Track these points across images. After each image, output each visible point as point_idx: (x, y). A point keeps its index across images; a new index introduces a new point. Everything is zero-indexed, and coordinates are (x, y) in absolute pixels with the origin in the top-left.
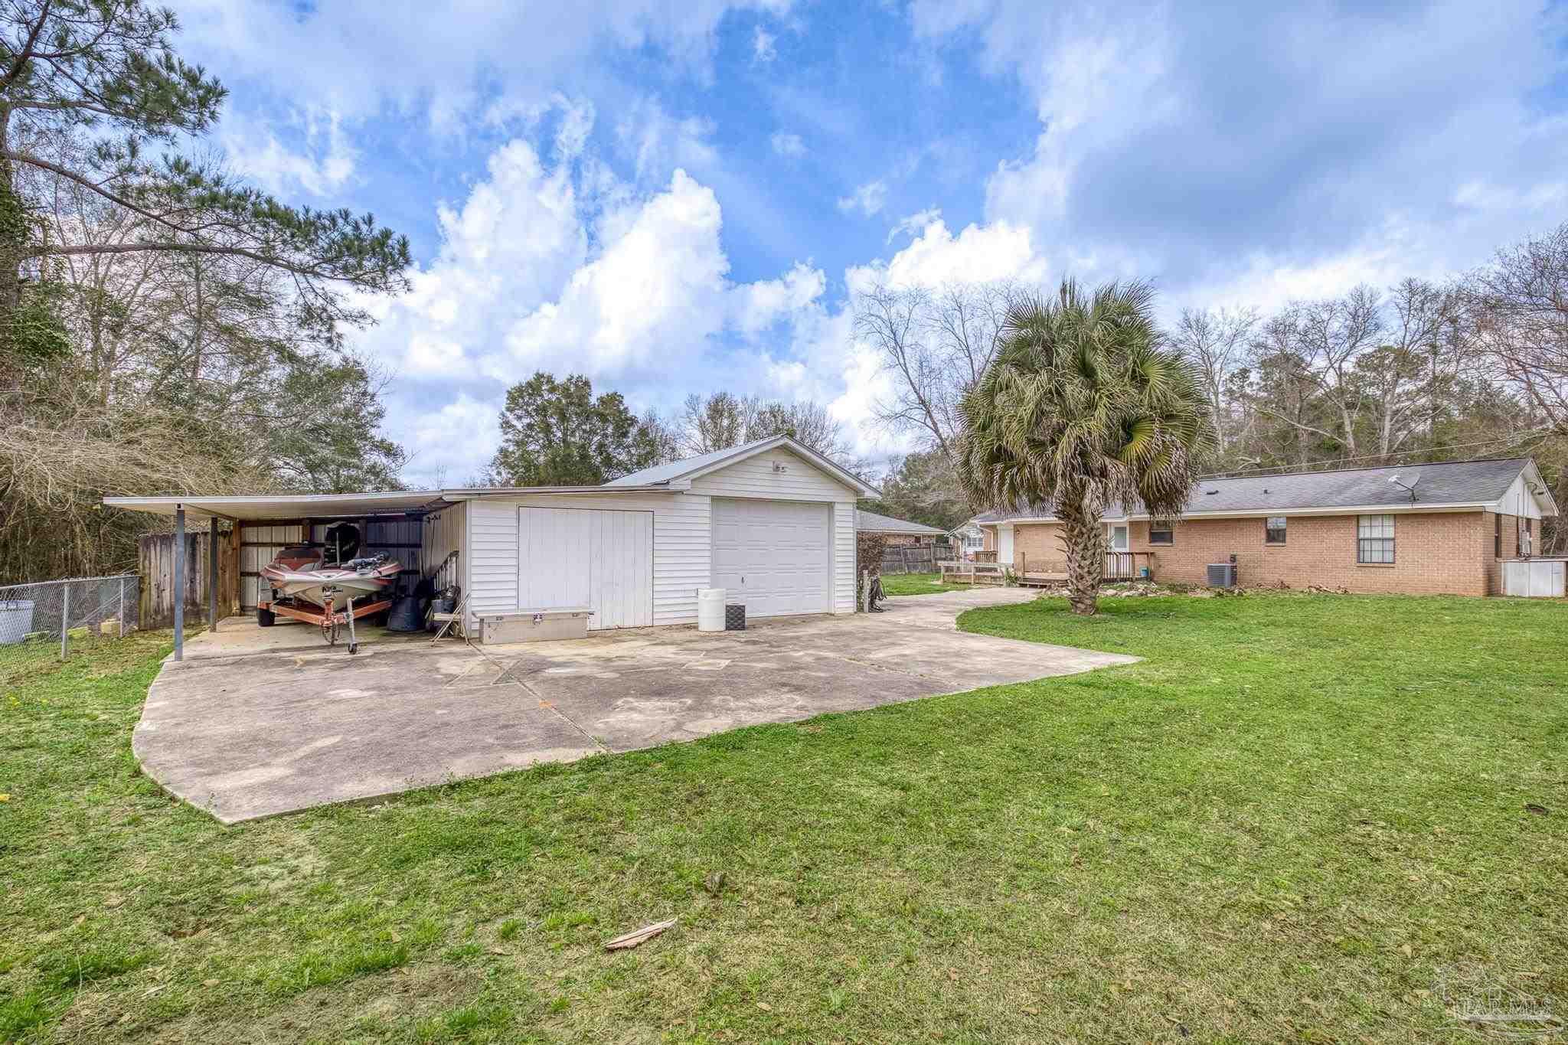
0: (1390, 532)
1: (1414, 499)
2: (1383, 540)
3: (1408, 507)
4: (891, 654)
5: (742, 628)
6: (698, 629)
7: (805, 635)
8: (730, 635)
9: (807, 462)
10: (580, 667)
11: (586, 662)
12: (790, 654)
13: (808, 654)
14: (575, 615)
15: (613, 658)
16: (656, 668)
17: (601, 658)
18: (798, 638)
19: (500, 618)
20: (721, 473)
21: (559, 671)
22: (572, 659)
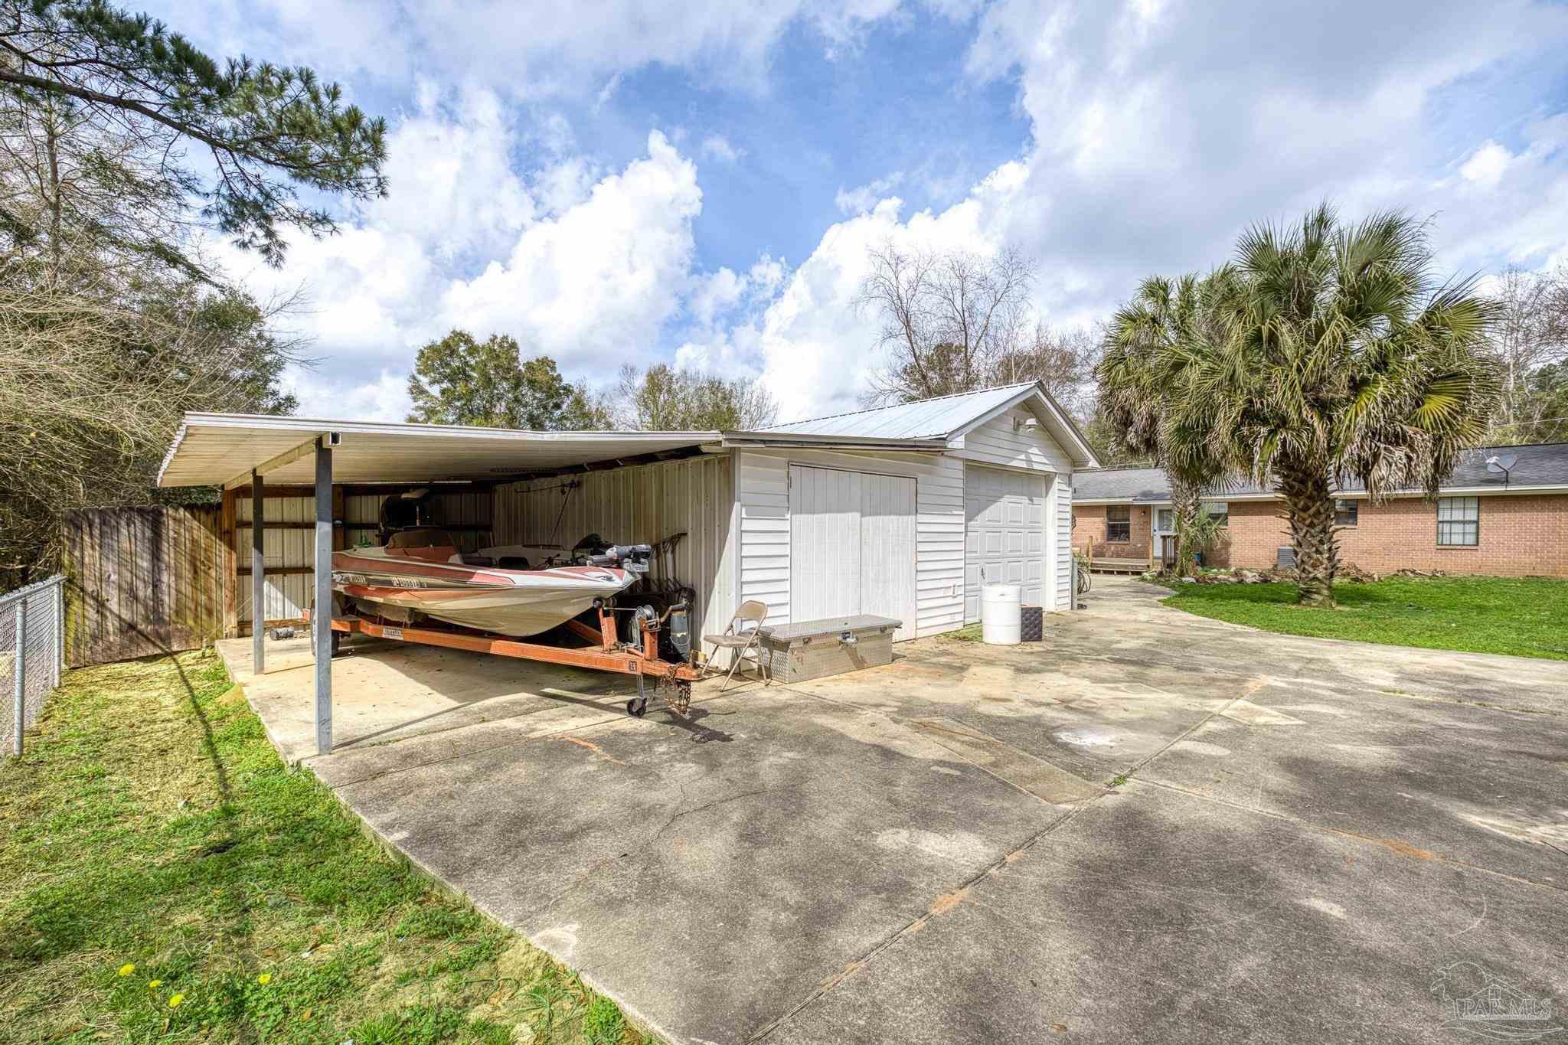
0: (1471, 515)
1: (1506, 482)
2: (1464, 522)
3: (1503, 489)
4: (1384, 678)
5: (1039, 638)
6: (981, 642)
7: (1149, 648)
8: (1028, 649)
9: (1039, 420)
10: (1088, 728)
11: (1054, 714)
12: (1266, 683)
13: (1289, 683)
14: (883, 629)
15: (1066, 704)
16: (1211, 726)
17: (1048, 705)
18: (1157, 653)
19: (807, 640)
20: (980, 428)
21: (1094, 740)
22: (1017, 711)
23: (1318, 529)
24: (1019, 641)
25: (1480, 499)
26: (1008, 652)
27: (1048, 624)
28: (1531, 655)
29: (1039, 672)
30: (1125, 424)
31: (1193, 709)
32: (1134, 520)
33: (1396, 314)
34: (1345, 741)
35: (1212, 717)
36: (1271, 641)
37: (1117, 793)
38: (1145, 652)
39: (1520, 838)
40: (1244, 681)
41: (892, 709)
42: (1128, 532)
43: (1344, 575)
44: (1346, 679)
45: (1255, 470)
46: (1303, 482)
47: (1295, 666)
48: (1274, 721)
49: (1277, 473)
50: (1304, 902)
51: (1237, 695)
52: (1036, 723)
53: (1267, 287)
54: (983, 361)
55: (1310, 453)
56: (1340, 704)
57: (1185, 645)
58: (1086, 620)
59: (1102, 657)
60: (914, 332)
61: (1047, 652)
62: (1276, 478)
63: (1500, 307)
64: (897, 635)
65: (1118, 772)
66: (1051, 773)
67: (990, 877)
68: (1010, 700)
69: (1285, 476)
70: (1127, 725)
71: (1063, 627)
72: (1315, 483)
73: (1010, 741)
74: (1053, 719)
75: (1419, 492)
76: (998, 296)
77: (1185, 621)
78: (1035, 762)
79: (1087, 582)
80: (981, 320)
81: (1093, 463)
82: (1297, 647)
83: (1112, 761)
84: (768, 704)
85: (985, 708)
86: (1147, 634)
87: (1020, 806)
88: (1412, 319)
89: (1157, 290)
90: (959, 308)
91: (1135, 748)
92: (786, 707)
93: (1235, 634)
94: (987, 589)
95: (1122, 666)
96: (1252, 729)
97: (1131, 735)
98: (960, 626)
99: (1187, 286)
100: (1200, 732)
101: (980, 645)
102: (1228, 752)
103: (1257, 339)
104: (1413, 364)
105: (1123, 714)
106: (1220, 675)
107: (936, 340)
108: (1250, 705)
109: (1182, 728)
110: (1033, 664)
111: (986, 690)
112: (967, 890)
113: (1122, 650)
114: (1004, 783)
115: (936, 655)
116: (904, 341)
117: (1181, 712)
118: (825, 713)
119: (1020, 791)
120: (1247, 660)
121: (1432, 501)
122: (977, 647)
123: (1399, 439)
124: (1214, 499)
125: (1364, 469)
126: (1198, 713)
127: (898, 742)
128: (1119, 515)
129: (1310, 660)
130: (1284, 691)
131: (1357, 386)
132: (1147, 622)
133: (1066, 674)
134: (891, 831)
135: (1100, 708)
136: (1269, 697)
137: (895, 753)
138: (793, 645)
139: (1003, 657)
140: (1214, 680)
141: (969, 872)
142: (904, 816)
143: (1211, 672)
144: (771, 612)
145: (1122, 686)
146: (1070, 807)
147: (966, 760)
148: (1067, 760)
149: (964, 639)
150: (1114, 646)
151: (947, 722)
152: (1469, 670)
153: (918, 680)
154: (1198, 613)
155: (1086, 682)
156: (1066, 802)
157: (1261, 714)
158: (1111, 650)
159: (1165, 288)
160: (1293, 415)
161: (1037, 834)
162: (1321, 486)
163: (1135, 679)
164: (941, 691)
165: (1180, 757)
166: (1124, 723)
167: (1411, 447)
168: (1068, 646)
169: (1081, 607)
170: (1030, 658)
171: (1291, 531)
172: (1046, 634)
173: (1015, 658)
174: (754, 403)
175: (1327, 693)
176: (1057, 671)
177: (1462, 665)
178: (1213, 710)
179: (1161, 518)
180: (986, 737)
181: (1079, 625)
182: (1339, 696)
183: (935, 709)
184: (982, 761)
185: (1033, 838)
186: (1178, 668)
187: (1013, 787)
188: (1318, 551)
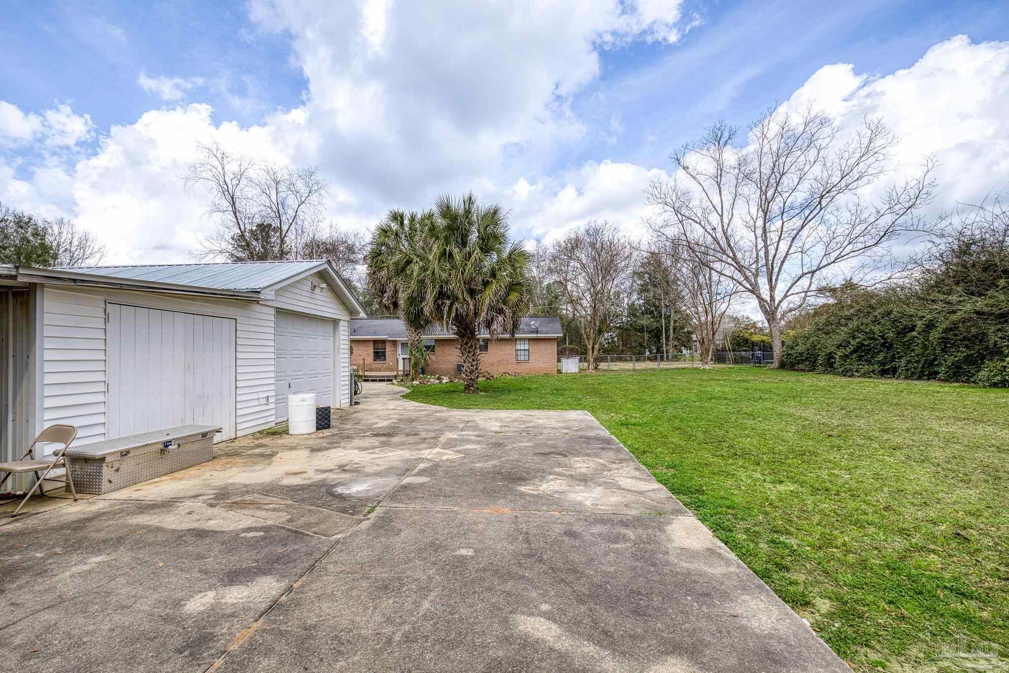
0: (527, 347)
1: (537, 332)
2: (524, 350)
3: (535, 335)
4: (495, 426)
5: (327, 426)
6: (288, 434)
7: (393, 425)
8: (321, 435)
9: (328, 285)
10: (355, 481)
11: (335, 476)
12: (448, 437)
13: (458, 435)
14: (204, 435)
15: (342, 468)
16: (422, 466)
17: (331, 470)
18: (398, 427)
19: (125, 454)
20: (286, 287)
21: (357, 489)
22: (310, 479)
23: (472, 354)
24: (315, 430)
25: (530, 340)
26: (306, 439)
27: (335, 417)
28: (544, 409)
29: (327, 449)
30: (382, 292)
31: (414, 457)
32: (389, 349)
33: (499, 252)
34: (479, 461)
35: (422, 460)
36: (451, 414)
37: (369, 519)
38: (390, 427)
39: (536, 493)
40: (439, 437)
41: (210, 497)
42: (385, 356)
43: (483, 377)
44: (482, 430)
45: (444, 322)
46: (465, 330)
47: (461, 426)
48: (451, 457)
49: (455, 325)
50: (458, 553)
51: (435, 446)
52: (322, 484)
53: (449, 228)
54: (292, 240)
55: (467, 315)
56: (478, 442)
57: (411, 421)
58: (359, 412)
59: (368, 434)
60: (239, 211)
61: (333, 435)
62: (454, 327)
63: (533, 255)
64: (217, 438)
65: (370, 505)
66: (330, 516)
67: (281, 604)
68: (305, 472)
69: (458, 327)
70: (378, 474)
71: (344, 417)
72: (470, 330)
73: (303, 500)
74: (333, 480)
75: (508, 336)
76: (303, 200)
77: (413, 407)
78: (319, 511)
79: (360, 388)
80: (291, 213)
81: (362, 315)
82: (464, 416)
83: (368, 499)
84: (73, 518)
85: (286, 482)
86: (392, 416)
87: (307, 545)
88: (505, 255)
89: (397, 217)
90: (274, 201)
91: (382, 488)
92: (98, 516)
93: (436, 412)
94: (291, 396)
95: (377, 438)
96: (440, 464)
97: (380, 480)
98: (273, 425)
99: (413, 219)
100: (416, 471)
101: (287, 436)
102: (428, 479)
103: (444, 253)
104: (504, 275)
105: (376, 468)
106: (428, 436)
107: (258, 220)
108: (440, 450)
109: (407, 470)
110: (324, 445)
111: (287, 468)
112: (261, 620)
113: (378, 428)
114: (296, 532)
115: (252, 448)
116: (231, 216)
117: (407, 461)
118: (142, 513)
119: (308, 535)
120: (442, 425)
121: (513, 340)
122: (284, 438)
123: (501, 312)
124: (427, 337)
125: (489, 324)
126: (415, 460)
127: (212, 522)
128: (380, 346)
129: (468, 422)
130: (456, 440)
131: (486, 284)
132: (393, 409)
133: (344, 448)
134: (200, 595)
135: (364, 467)
136: (450, 444)
137: (209, 531)
138: (108, 459)
139: (304, 443)
140: (425, 439)
141: (263, 606)
142: (214, 581)
143: (424, 434)
144: (80, 433)
145: (377, 450)
146: (339, 536)
147: (270, 522)
148: (341, 505)
149: (274, 434)
150: (375, 426)
151: (256, 497)
152: (525, 418)
153: (235, 469)
154: (419, 402)
155: (355, 451)
156: (338, 533)
157: (445, 454)
158: (372, 429)
159: (402, 216)
160: (461, 296)
161: (317, 561)
162: (473, 333)
163: (385, 444)
164: (254, 475)
165: (405, 488)
166: (376, 474)
167: (505, 315)
168: (347, 430)
169: (356, 403)
170: (323, 441)
171: (461, 355)
172: (333, 423)
173: (311, 442)
174: (75, 243)
175: (473, 438)
176: (339, 447)
177: (522, 416)
178: (423, 456)
179: (402, 348)
180: (286, 502)
181: (354, 415)
182: (478, 439)
183: (247, 489)
184: (282, 520)
185: (313, 565)
186: (408, 435)
187: (302, 534)
188: (472, 365)
